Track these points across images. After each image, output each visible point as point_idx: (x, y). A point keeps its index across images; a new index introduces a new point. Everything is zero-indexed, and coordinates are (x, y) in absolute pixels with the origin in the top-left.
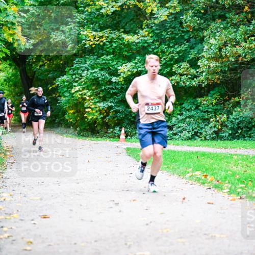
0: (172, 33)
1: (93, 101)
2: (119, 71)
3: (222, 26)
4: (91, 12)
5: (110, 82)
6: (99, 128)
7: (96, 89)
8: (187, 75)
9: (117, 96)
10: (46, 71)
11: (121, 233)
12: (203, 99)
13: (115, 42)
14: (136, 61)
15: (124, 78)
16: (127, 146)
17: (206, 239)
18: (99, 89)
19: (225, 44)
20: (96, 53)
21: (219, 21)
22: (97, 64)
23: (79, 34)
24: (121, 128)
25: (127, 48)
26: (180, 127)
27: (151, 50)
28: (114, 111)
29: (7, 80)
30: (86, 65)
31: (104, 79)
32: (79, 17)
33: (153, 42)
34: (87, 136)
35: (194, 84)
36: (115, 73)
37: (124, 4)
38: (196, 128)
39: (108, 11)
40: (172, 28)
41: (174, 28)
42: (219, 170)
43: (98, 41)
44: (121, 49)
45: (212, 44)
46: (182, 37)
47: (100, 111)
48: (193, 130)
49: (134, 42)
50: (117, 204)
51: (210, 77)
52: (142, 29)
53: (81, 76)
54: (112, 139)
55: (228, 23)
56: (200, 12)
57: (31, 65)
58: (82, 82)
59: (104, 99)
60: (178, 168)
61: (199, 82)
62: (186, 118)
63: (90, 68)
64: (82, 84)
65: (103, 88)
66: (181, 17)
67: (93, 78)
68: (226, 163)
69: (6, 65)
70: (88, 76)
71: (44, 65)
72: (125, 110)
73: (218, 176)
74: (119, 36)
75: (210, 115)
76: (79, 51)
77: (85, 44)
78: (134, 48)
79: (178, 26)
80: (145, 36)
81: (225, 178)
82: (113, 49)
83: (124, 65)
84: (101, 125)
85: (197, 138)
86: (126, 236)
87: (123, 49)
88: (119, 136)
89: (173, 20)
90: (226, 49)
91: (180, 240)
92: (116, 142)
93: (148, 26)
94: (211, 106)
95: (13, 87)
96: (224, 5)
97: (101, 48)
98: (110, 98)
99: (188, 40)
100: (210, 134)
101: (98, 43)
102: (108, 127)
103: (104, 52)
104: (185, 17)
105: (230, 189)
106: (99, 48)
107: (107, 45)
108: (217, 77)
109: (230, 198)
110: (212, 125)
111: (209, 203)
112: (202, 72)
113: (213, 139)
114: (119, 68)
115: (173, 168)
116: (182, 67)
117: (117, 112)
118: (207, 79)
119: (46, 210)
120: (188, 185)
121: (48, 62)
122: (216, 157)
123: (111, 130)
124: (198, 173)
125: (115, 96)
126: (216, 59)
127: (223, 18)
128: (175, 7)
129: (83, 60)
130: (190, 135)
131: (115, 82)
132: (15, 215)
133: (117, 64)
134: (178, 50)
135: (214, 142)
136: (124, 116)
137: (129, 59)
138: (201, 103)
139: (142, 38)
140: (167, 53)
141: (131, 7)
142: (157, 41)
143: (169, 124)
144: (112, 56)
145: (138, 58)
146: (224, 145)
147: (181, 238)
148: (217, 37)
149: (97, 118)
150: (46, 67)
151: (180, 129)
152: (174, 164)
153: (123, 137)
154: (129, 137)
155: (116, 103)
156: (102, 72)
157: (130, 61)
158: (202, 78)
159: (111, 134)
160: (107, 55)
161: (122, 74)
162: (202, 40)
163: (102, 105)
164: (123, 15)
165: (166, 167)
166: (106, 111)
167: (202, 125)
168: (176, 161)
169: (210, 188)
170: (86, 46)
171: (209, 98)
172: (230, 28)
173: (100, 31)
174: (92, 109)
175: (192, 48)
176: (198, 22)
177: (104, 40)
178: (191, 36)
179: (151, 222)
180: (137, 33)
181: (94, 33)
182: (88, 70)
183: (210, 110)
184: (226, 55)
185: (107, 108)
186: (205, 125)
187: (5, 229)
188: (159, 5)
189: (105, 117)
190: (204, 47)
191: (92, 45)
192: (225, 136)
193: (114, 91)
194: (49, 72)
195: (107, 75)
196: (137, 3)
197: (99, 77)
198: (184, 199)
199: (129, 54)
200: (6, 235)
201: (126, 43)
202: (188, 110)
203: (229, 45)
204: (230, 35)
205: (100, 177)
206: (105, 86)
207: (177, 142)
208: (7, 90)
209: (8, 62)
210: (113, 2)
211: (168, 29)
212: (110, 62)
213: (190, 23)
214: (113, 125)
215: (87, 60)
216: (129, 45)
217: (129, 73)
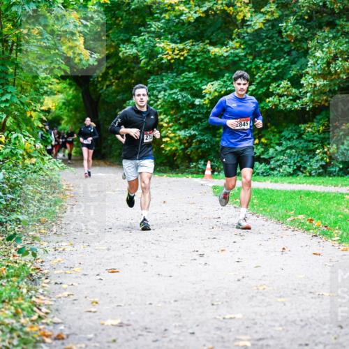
0: (269, 44)
1: (172, 129)
2: (204, 91)
3: (331, 36)
4: (169, 20)
5: (193, 105)
6: (179, 162)
7: (175, 113)
8: (287, 96)
9: (202, 123)
10: (114, 92)
11: (207, 291)
12: (308, 125)
13: (198, 56)
14: (225, 79)
15: (210, 100)
16: (213, 184)
17: (312, 298)
18: (179, 114)
19: (335, 58)
20: (175, 70)
21: (327, 29)
22: (177, 83)
23: (155, 46)
24: (206, 161)
25: (214, 62)
26: (278, 160)
27: (242, 65)
28: (198, 141)
29: (66, 104)
30: (163, 85)
31: (185, 102)
32: (155, 26)
33: (245, 56)
34: (165, 172)
35: (296, 106)
36: (199, 94)
37: (210, 9)
38: (298, 162)
39: (189, 17)
40: (269, 38)
41: (271, 38)
42: (327, 213)
43: (177, 54)
44: (206, 64)
45: (319, 58)
46: (281, 49)
47: (180, 140)
48: (295, 164)
49: (222, 55)
50: (202, 255)
51: (316, 98)
52: (232, 40)
53: (157, 98)
54: (195, 175)
55: (338, 31)
56: (304, 19)
57: (96, 85)
58: (158, 106)
59: (185, 126)
60: (277, 211)
61: (302, 105)
62: (286, 149)
63: (167, 88)
64: (159, 107)
65: (184, 112)
66: (280, 25)
67: (171, 100)
68: (336, 205)
69: (65, 85)
70: (166, 97)
71: (111, 85)
72: (211, 139)
73: (325, 221)
74: (204, 48)
75: (316, 146)
76: (154, 68)
77: (162, 59)
78: (222, 62)
79: (277, 35)
80: (236, 49)
81: (336, 223)
82: (196, 64)
83: (210, 84)
84: (182, 159)
85: (300, 173)
86: (212, 295)
87: (209, 64)
88: (203, 172)
89: (270, 28)
90: (336, 64)
91: (279, 300)
92: (199, 179)
93: (239, 35)
94: (317, 134)
95: (73, 112)
96: (333, 9)
97: (181, 63)
98: (193, 125)
99: (289, 53)
100: (315, 169)
101: (177, 57)
102: (190, 160)
103: (185, 68)
104: (284, 24)
105: (341, 236)
106: (179, 64)
107: (189, 59)
108: (325, 98)
109: (342, 248)
110: (318, 157)
111: (314, 254)
112: (306, 92)
113: (320, 175)
114: (203, 87)
115: (271, 211)
116: (281, 86)
117: (201, 142)
118: (313, 101)
119: (115, 262)
120: (289, 232)
121: (117, 81)
122: (324, 196)
123: (194, 164)
124: (301, 217)
125: (199, 123)
126: (323, 75)
127: (332, 25)
128: (272, 13)
129: (159, 79)
130: (291, 170)
131: (199, 105)
132: (76, 269)
133: (201, 82)
134: (276, 65)
135: (321, 179)
136: (210, 147)
137: (215, 77)
138: (304, 130)
139: (232, 51)
140: (263, 69)
141: (218, 12)
142: (250, 54)
143: (265, 156)
144: (195, 72)
145: (227, 75)
146: (334, 182)
147: (280, 297)
148: (324, 49)
149: (176, 150)
150: (114, 87)
151: (278, 163)
152: (272, 206)
153: (208, 172)
154: (216, 173)
155: (200, 131)
156: (183, 93)
157: (217, 79)
158: (306, 100)
159: (194, 169)
160: (189, 72)
161: (207, 95)
162: (306, 53)
163: (182, 133)
164: (209, 22)
165: (261, 209)
166: (187, 140)
167: (306, 158)
168: (274, 202)
169: (316, 236)
170: (163, 61)
171: (315, 124)
172: (341, 38)
173: (180, 43)
174: (171, 139)
175: (293, 62)
176: (302, 30)
177: (185, 53)
178: (293, 48)
179: (243, 277)
180: (226, 45)
181: (173, 45)
182: (165, 91)
183: (316, 139)
184: (336, 71)
185: (189, 137)
186: (310, 158)
187: (64, 286)
188: (253, 10)
189: (186, 148)
190: (308, 61)
191: (170, 60)
192: (335, 171)
193: (198, 116)
194: (118, 93)
195: (189, 96)
196: (226, 8)
197: (179, 100)
198: (284, 249)
199: (215, 71)
200: (66, 294)
201: (212, 57)
202: (289, 139)
203: (340, 59)
204: (341, 46)
205: (180, 222)
206: (186, 110)
207: (276, 178)
208: (67, 116)
209: (68, 81)
210: (195, 6)
211: (264, 39)
212: (193, 80)
213: (292, 32)
214: (196, 158)
215: (164, 78)
216: (216, 59)
217: (216, 94)
